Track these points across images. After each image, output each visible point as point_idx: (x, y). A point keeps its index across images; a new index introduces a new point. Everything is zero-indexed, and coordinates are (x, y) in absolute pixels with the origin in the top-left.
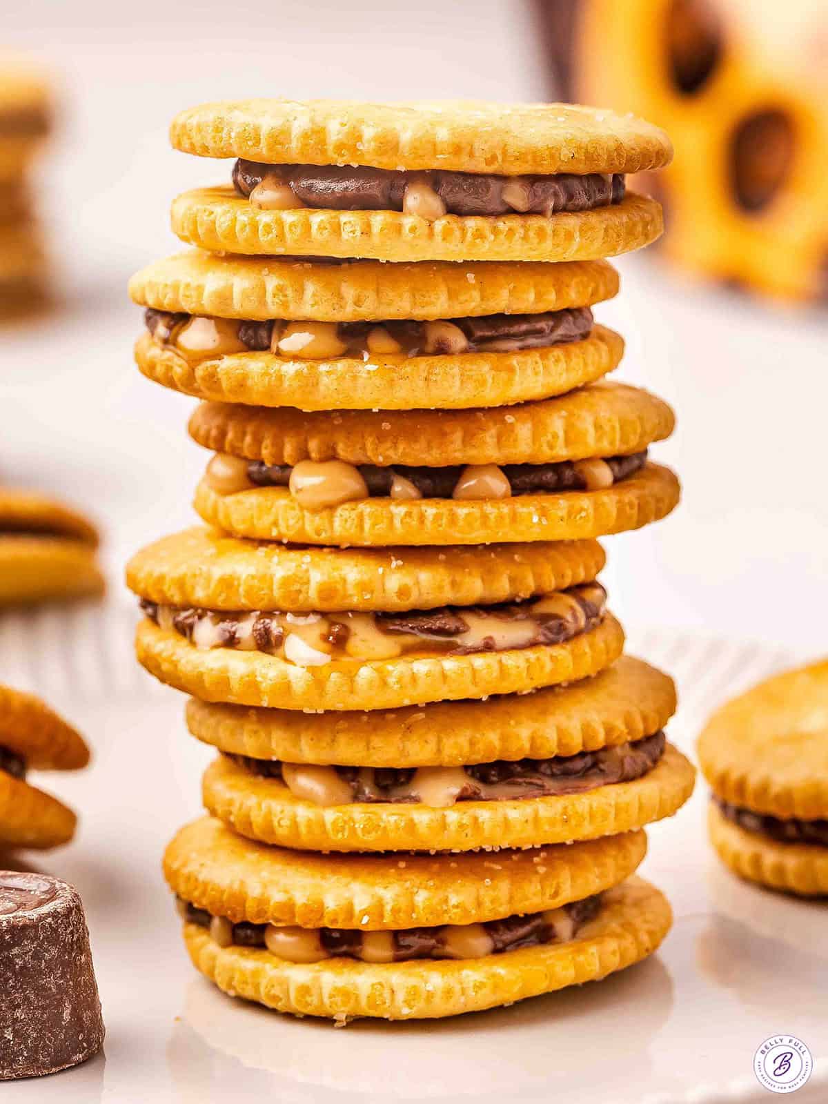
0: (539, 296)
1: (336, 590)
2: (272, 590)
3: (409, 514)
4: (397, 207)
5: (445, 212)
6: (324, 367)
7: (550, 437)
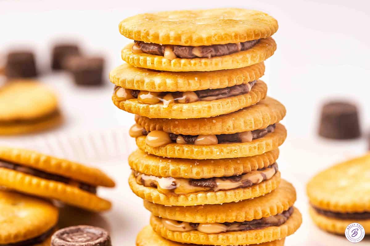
0: (221, 83)
1: (177, 172)
2: (159, 170)
3: (179, 150)
4: (162, 55)
5: (176, 57)
6: (151, 106)
7: (228, 127)
